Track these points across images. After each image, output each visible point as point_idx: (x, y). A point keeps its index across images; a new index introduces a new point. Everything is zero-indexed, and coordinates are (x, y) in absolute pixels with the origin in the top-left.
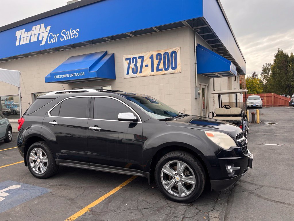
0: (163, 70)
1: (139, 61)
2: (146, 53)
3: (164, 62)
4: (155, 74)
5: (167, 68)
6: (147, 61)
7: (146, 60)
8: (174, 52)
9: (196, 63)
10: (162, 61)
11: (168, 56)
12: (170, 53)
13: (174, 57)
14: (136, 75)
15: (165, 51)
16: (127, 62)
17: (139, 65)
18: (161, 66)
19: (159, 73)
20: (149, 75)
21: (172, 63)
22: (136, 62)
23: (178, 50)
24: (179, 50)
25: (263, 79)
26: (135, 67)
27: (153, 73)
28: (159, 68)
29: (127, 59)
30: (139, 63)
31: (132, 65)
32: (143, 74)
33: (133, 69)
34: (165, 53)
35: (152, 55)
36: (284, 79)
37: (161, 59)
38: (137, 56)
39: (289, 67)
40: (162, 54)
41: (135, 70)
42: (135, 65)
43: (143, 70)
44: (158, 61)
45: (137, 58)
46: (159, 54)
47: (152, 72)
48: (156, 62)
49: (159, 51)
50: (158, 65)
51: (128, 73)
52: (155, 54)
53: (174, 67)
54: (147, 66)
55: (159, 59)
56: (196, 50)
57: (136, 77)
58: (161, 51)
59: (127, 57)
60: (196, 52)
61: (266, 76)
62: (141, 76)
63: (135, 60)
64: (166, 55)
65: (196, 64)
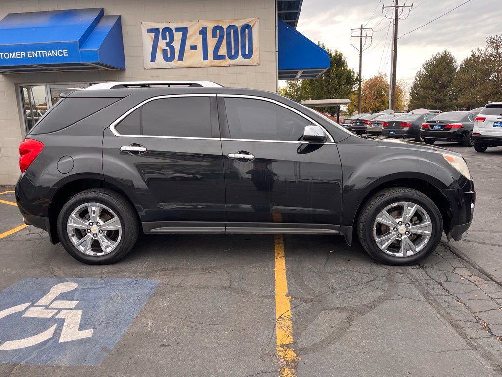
0: (227, 57)
1: (178, 36)
2: (192, 23)
3: (229, 44)
4: (210, 65)
5: (233, 54)
6: (193, 38)
7: (191, 36)
8: (247, 27)
9: (277, 50)
10: (225, 42)
11: (236, 32)
12: (239, 26)
13: (247, 36)
14: (172, 64)
15: (230, 22)
16: (151, 37)
17: (177, 45)
18: (223, 51)
19: (217, 62)
20: (199, 65)
21: (243, 47)
22: (172, 39)
23: (254, 24)
24: (257, 24)
25: (289, 89)
26: (168, 48)
27: (206, 62)
28: (219, 54)
29: (150, 31)
30: (178, 41)
31: (162, 44)
32: (186, 62)
33: (165, 51)
34: (230, 27)
35: (205, 28)
36: (325, 89)
37: (221, 37)
38: (173, 26)
39: (333, 71)
40: (225, 27)
41: (169, 53)
42: (168, 44)
43: (185, 55)
44: (215, 40)
45: (174, 31)
46: (218, 28)
47: (204, 60)
48: (212, 42)
49: (219, 20)
50: (217, 48)
51: (153, 59)
52: (210, 26)
53: (247, 53)
54: (193, 47)
55: (218, 36)
56: (277, 28)
57: (172, 68)
58: (223, 22)
59: (151, 26)
60: (277, 31)
61: (293, 84)
62: (183, 66)
63: (167, 33)
64: (232, 31)
65: (277, 53)
